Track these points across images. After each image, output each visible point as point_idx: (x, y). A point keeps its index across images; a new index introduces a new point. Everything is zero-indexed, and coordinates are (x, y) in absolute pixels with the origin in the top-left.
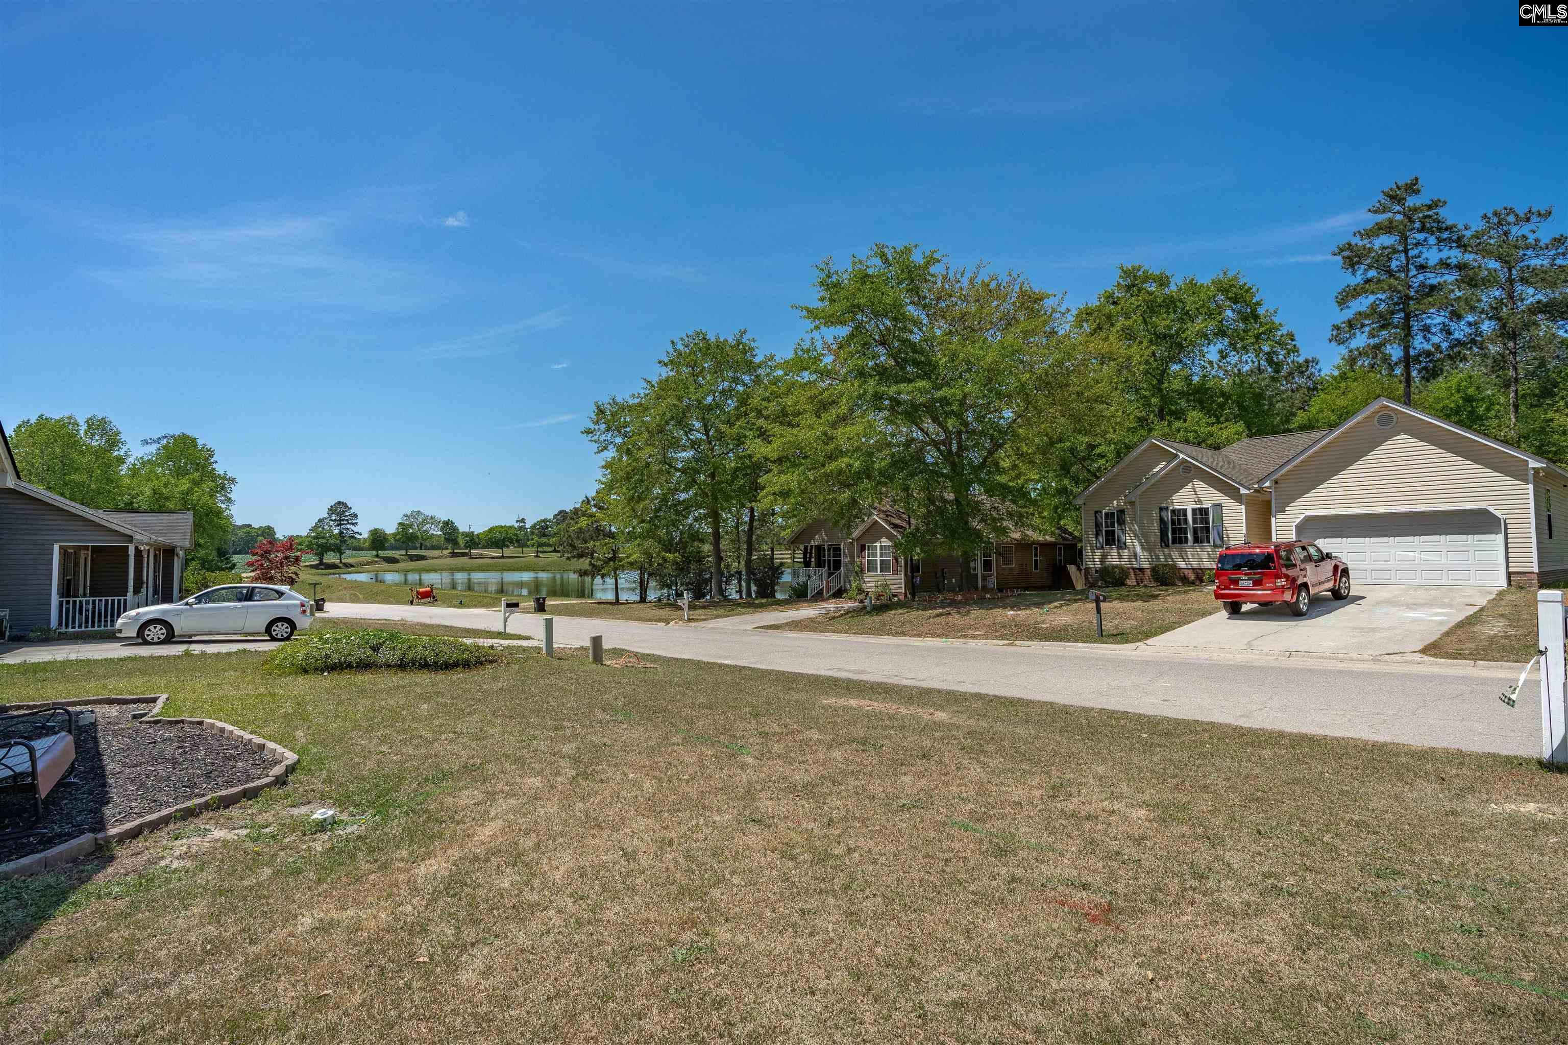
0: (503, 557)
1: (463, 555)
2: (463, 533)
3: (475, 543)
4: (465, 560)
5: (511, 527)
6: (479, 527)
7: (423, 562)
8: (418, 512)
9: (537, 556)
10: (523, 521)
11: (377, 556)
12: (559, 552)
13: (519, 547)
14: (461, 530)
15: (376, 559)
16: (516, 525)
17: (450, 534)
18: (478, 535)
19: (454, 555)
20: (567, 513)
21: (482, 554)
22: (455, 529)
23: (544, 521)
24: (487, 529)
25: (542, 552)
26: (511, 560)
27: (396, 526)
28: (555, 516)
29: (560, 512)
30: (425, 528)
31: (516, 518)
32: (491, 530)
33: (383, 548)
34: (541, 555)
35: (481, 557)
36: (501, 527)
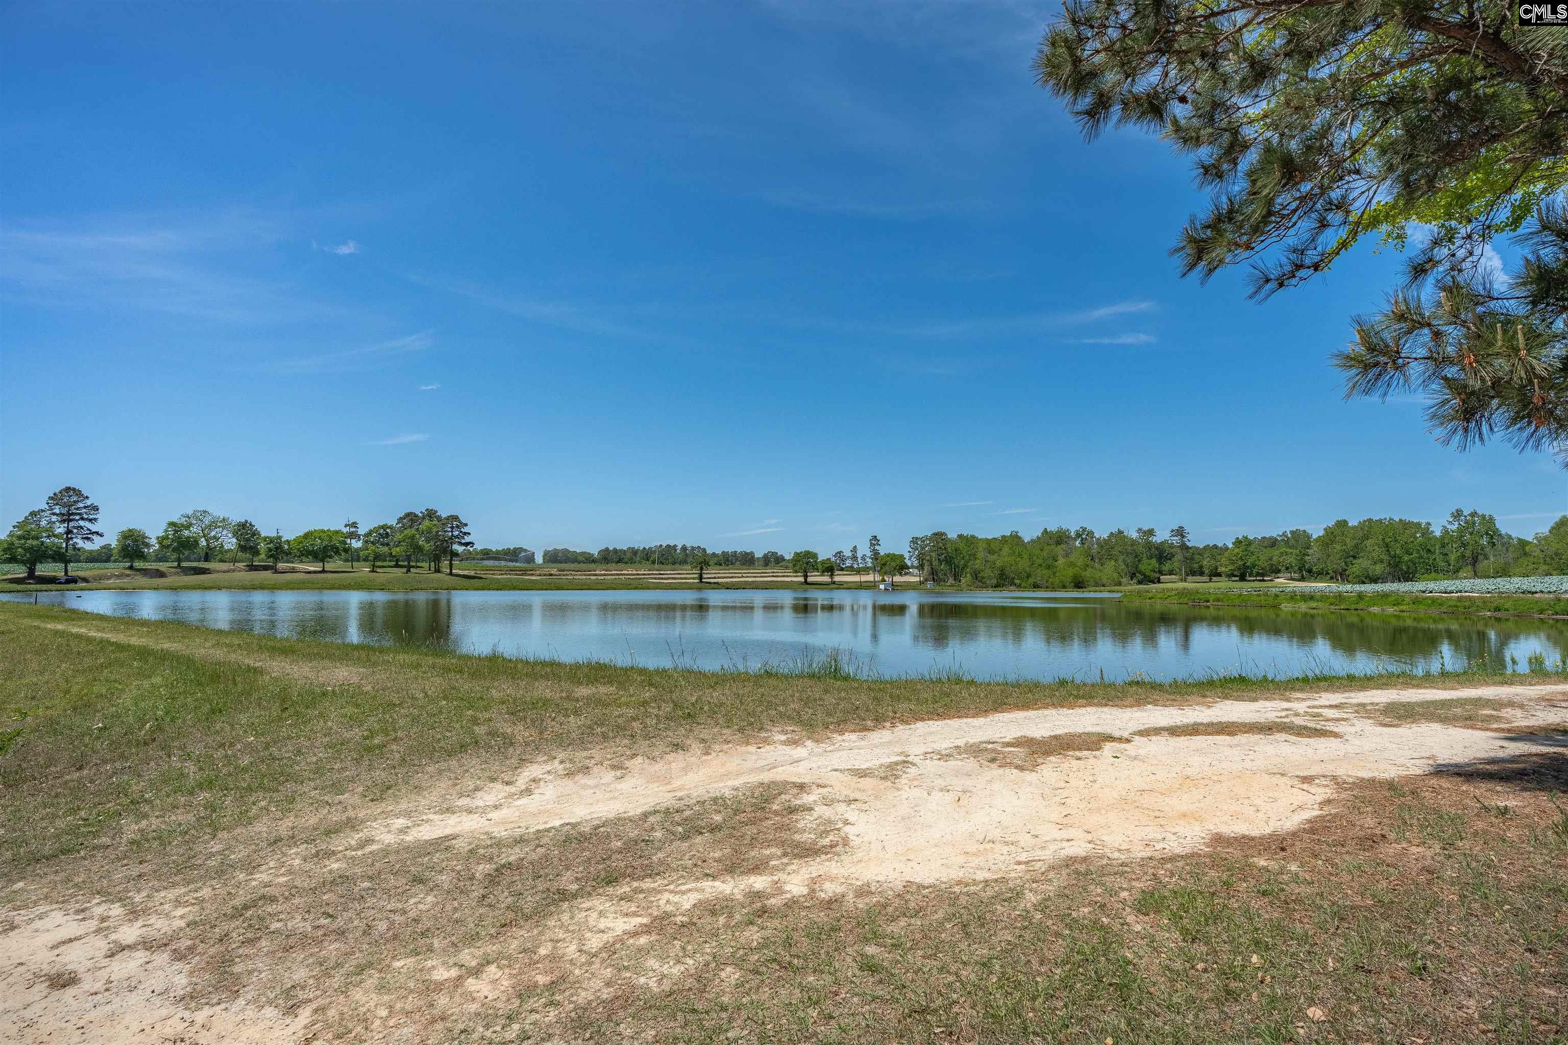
0: (323, 571)
1: (266, 568)
2: (265, 539)
3: (283, 552)
4: (268, 574)
5: (337, 532)
6: (290, 533)
7: (202, 577)
8: (205, 512)
9: (373, 571)
10: (354, 525)
11: (131, 568)
12: (401, 567)
13: (347, 560)
14: (263, 535)
15: (128, 572)
16: (346, 530)
17: (248, 540)
18: (288, 542)
19: (252, 568)
20: (416, 516)
21: (294, 568)
22: (255, 533)
23: (384, 527)
24: (301, 534)
25: (380, 567)
26: (336, 575)
27: (164, 526)
28: (400, 520)
29: (408, 515)
30: (213, 534)
31: (345, 522)
32: (307, 535)
33: (142, 556)
34: (378, 570)
35: (293, 571)
36: (323, 531)
